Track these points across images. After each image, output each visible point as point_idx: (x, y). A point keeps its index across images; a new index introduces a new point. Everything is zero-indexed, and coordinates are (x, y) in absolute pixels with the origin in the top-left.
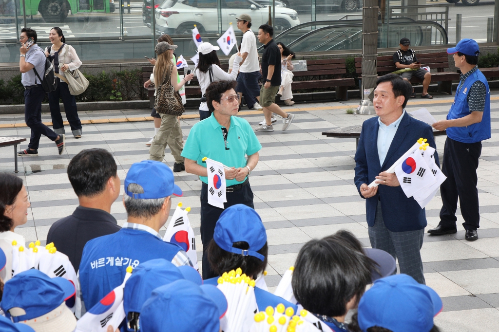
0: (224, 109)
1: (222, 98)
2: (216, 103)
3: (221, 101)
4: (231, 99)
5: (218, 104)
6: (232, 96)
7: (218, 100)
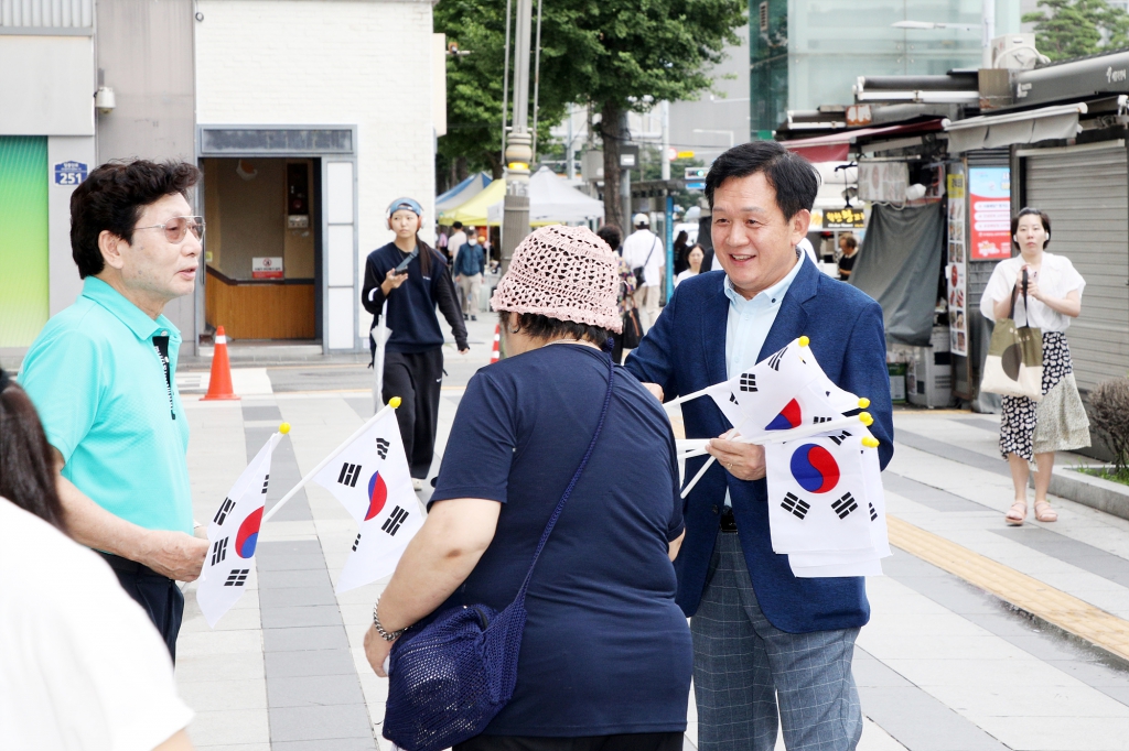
0: (145, 266)
1: (140, 224)
2: (116, 240)
3: (137, 236)
4: (175, 230)
5: (122, 246)
6: (181, 220)
7: (125, 231)
